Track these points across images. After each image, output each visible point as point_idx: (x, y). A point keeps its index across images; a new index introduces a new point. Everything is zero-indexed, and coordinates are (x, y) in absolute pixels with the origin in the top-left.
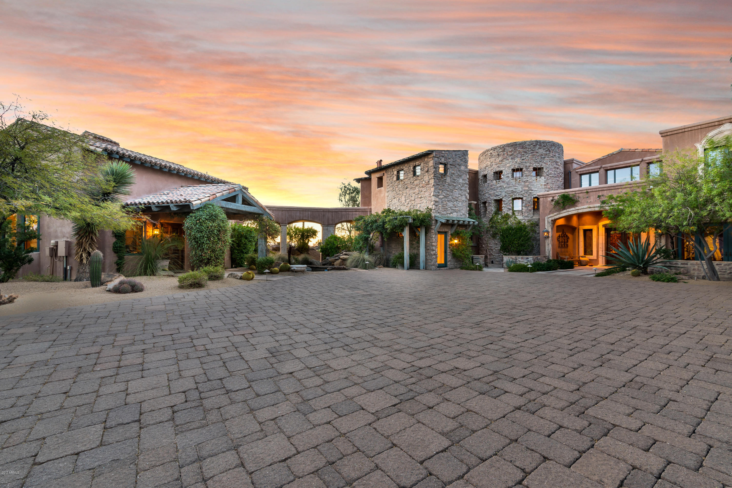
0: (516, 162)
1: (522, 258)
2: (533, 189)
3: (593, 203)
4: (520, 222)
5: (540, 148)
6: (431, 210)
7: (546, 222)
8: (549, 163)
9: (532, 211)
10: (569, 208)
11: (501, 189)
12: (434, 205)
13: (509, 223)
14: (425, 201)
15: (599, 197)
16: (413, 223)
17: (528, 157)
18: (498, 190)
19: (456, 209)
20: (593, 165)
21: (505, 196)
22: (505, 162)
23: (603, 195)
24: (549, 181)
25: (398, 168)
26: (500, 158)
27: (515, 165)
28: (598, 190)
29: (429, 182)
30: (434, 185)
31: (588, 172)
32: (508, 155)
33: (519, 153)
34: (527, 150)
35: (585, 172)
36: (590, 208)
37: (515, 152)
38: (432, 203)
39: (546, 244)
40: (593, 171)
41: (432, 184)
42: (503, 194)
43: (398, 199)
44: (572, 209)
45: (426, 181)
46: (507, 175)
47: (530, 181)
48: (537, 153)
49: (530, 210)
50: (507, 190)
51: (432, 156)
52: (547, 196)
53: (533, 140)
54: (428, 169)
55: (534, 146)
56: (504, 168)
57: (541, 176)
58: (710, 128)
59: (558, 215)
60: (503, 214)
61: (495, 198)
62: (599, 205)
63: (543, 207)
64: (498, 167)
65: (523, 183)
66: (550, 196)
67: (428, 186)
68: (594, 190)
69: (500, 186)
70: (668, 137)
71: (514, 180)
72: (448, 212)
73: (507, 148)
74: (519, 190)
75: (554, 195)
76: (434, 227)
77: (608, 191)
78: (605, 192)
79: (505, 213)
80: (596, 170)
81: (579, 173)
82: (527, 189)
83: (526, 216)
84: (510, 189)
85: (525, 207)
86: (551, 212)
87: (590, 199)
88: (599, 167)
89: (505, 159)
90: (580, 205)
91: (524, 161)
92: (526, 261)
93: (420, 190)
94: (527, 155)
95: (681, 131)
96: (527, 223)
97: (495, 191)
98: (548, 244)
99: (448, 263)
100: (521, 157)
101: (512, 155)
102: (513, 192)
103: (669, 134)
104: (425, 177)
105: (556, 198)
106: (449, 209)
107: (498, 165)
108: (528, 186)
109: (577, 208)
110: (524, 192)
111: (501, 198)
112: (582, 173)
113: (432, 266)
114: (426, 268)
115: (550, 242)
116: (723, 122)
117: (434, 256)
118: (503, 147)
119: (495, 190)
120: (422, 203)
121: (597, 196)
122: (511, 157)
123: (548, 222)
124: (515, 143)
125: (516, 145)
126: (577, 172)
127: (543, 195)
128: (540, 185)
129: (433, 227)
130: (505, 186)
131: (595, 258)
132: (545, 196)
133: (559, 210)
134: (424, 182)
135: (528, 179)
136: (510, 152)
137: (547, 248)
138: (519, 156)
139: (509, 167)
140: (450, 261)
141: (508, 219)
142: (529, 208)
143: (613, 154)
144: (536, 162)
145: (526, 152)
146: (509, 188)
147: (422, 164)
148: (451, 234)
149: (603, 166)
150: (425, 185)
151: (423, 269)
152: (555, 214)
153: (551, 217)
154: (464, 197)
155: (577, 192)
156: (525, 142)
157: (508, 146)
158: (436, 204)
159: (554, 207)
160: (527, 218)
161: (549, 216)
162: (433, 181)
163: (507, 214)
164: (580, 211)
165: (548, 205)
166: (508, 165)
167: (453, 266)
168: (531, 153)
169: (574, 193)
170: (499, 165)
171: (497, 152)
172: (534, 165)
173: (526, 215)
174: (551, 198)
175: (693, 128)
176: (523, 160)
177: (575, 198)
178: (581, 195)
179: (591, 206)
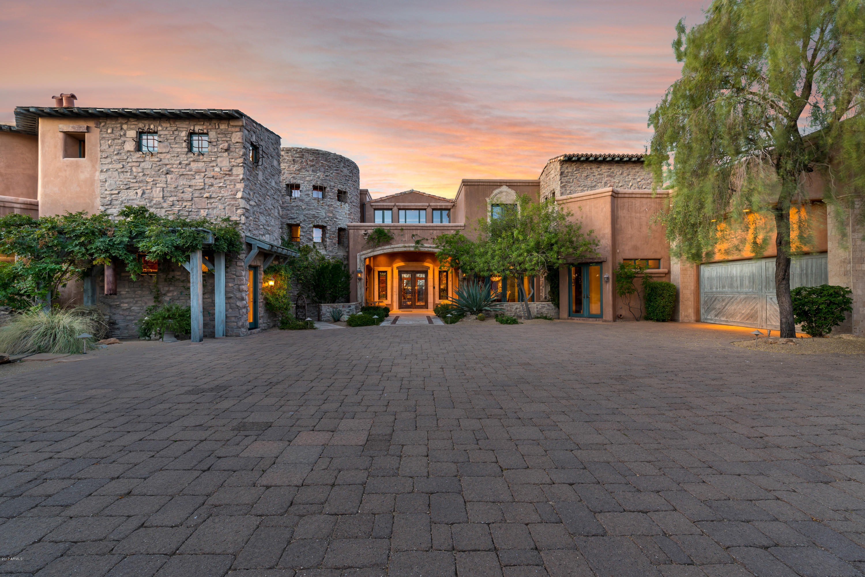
0: (319, 177)
1: (343, 307)
2: (337, 217)
3: (408, 242)
4: (323, 259)
5: (345, 167)
6: (237, 223)
7: (358, 260)
8: (352, 188)
9: (337, 245)
10: (383, 245)
11: (298, 210)
12: (244, 215)
13: (310, 259)
14: (220, 206)
15: (413, 235)
16: (215, 245)
17: (332, 174)
18: (293, 211)
19: (269, 228)
20: (387, 200)
21: (304, 220)
22: (304, 173)
23: (416, 235)
24: (352, 210)
25: (141, 125)
26: (297, 166)
27: (317, 181)
28: (412, 228)
29: (231, 170)
30: (243, 179)
31: (382, 207)
32: (307, 164)
33: (322, 166)
34: (331, 164)
35: (379, 207)
36: (405, 247)
37: (317, 163)
38: (240, 211)
39: (358, 288)
40: (388, 207)
41: (238, 175)
42: (302, 218)
43: (140, 192)
44: (387, 247)
45: (224, 168)
46: (307, 193)
47: (335, 206)
48: (342, 172)
49: (335, 244)
50: (307, 212)
51: (240, 123)
52: (358, 228)
53: (337, 154)
54: (229, 145)
55: (339, 161)
56: (302, 182)
57: (346, 202)
58: (495, 187)
59: (372, 253)
60: (301, 246)
61: (289, 222)
62: (414, 245)
63: (354, 240)
64: (293, 177)
65: (327, 207)
66: (362, 228)
67: (227, 178)
68: (408, 228)
69: (297, 206)
70: (468, 187)
71: (316, 201)
72: (260, 232)
73: (306, 155)
74: (322, 216)
75: (367, 228)
76: (244, 255)
77: (421, 231)
78: (419, 231)
79: (304, 245)
80: (390, 207)
81: (374, 207)
82: (331, 215)
83: (330, 251)
84: (311, 212)
85: (329, 239)
86: (363, 249)
87: (405, 237)
88: (393, 204)
89: (304, 168)
90: (395, 243)
91: (328, 178)
92: (348, 310)
93: (208, 181)
94: (331, 172)
95: (476, 184)
96: (331, 261)
97: (288, 212)
98: (361, 288)
99: (260, 321)
100: (324, 172)
101: (313, 166)
102: (314, 217)
103: (469, 184)
104: (219, 160)
105: (370, 232)
106: (262, 227)
107: (293, 175)
108: (332, 212)
109: (393, 246)
110: (327, 219)
111: (298, 222)
112: (377, 207)
113: (239, 328)
114: (227, 334)
115: (362, 285)
116: (503, 184)
117: (244, 310)
118: (301, 152)
119: (288, 210)
120: (214, 208)
121: (411, 235)
122: (312, 168)
123: (360, 259)
124: (317, 150)
125: (319, 154)
126: (372, 206)
127: (354, 226)
128: (344, 213)
129: (242, 256)
130: (303, 207)
131: (390, 303)
132: (356, 228)
133: (375, 247)
134: (217, 169)
135: (333, 203)
136: (310, 161)
137: (359, 293)
138: (323, 170)
139: (310, 181)
140: (262, 317)
141: (308, 253)
142: (334, 241)
143: (405, 193)
144: (340, 183)
145: (330, 167)
146: (309, 210)
147: (213, 134)
148: (265, 272)
149: (397, 204)
150: (221, 176)
151: (223, 336)
152: (369, 251)
153: (364, 254)
154: (276, 211)
155: (392, 228)
156: (329, 154)
157: (308, 153)
158: (247, 214)
159: (368, 243)
160: (331, 254)
161: (361, 253)
162: (242, 172)
163: (307, 246)
164: (396, 250)
165: (359, 240)
166: (308, 178)
167: (265, 325)
168: (336, 170)
169: (388, 228)
170: (295, 175)
171: (292, 156)
172: (339, 186)
173: (331, 249)
174: (363, 232)
175: (484, 184)
176: (327, 176)
177: (389, 234)
178: (395, 231)
179: (407, 245)
